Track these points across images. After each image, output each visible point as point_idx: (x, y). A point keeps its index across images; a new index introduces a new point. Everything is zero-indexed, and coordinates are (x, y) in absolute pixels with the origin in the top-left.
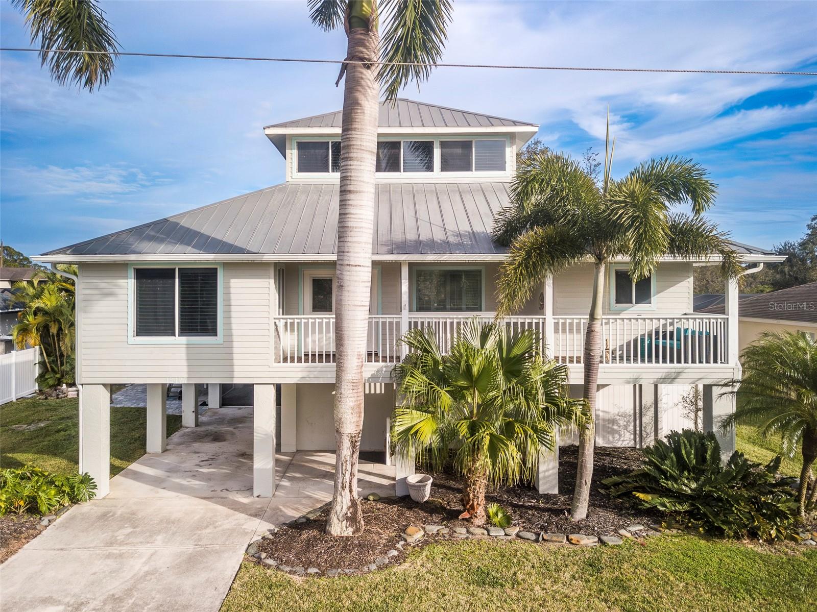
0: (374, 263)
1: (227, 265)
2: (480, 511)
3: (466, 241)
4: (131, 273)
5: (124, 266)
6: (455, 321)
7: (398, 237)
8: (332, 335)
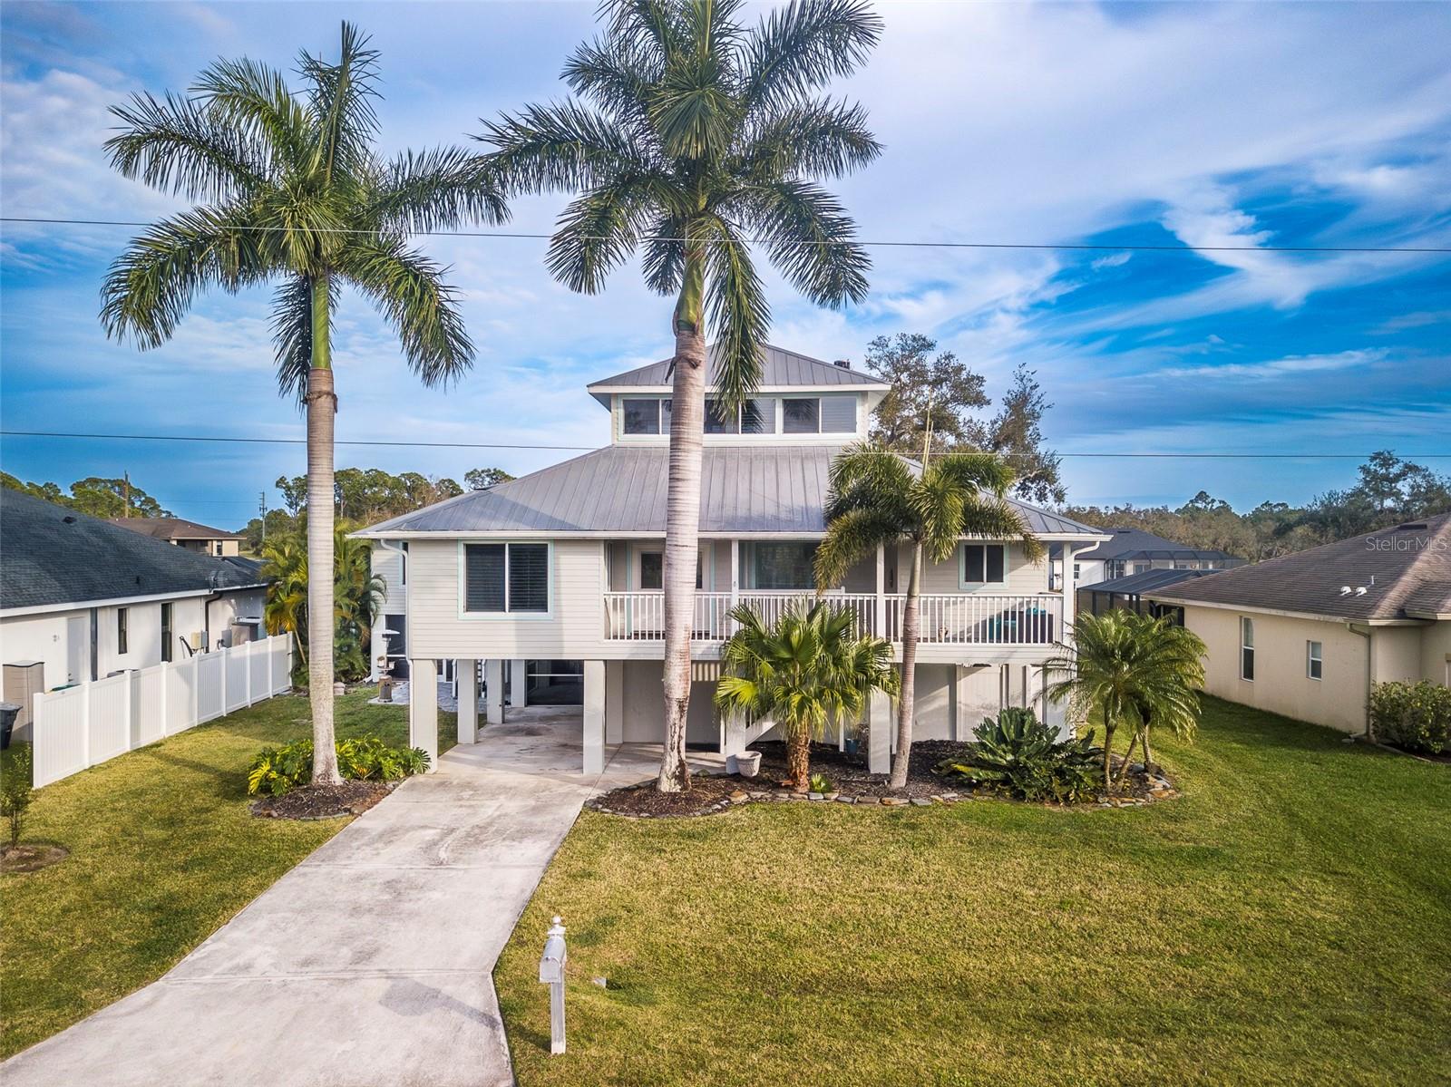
0: (701, 541)
1: (557, 541)
2: (803, 779)
3: (798, 518)
4: (461, 549)
5: (455, 541)
6: (786, 599)
7: (728, 512)
8: (662, 615)
